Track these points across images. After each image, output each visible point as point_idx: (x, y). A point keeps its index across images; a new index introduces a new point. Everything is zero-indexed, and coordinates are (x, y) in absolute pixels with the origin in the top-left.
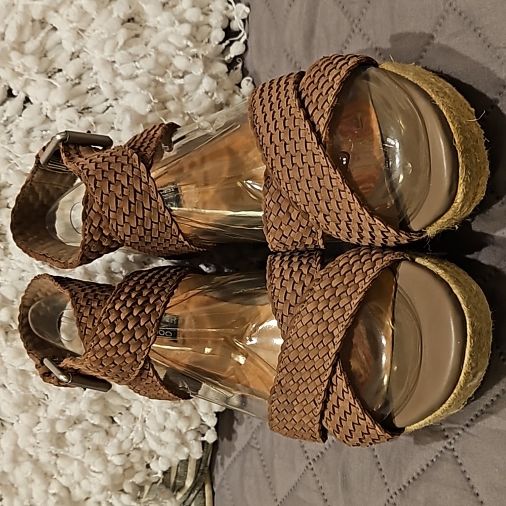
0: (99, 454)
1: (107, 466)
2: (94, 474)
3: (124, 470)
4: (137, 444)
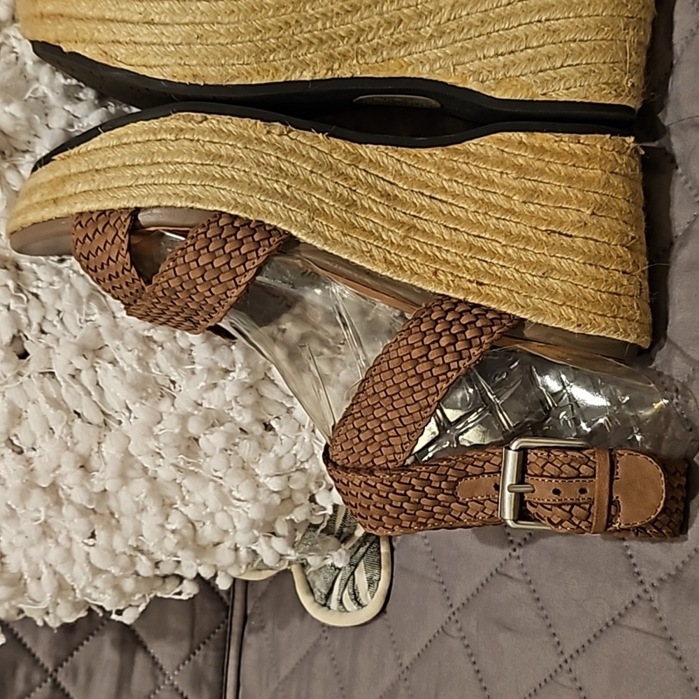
0: (246, 474)
1: (257, 492)
2: (238, 503)
3: (282, 500)
4: (302, 462)
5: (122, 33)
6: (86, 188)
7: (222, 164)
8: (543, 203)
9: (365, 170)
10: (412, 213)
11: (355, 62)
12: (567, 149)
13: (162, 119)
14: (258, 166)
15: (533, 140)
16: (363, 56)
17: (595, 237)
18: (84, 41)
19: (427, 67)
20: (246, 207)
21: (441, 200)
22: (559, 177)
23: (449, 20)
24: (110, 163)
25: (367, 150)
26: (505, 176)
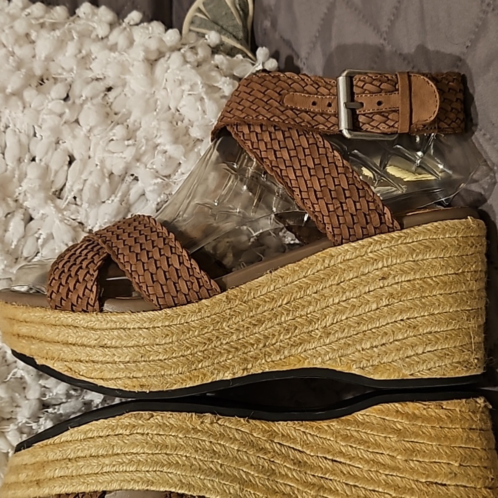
5: (83, 354)
6: (62, 474)
7: (168, 452)
8: (421, 460)
9: (279, 443)
10: (320, 475)
11: (263, 361)
12: (433, 414)
13: (117, 417)
14: (196, 451)
15: (407, 409)
16: (269, 356)
17: (464, 484)
18: (53, 359)
19: (320, 359)
20: (190, 486)
21: (340, 462)
22: (430, 438)
23: (332, 324)
24: (80, 454)
25: (279, 427)
26: (388, 439)
